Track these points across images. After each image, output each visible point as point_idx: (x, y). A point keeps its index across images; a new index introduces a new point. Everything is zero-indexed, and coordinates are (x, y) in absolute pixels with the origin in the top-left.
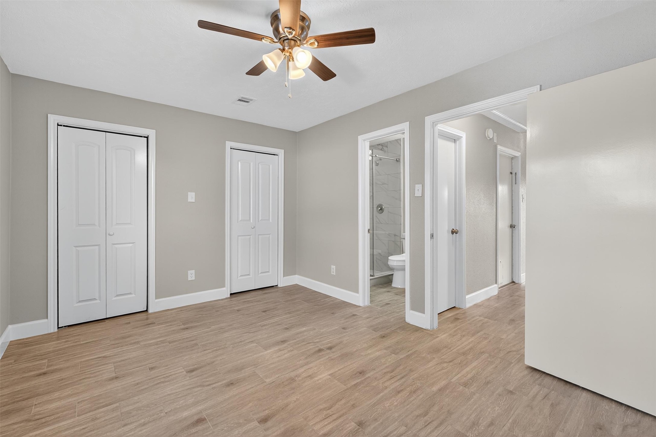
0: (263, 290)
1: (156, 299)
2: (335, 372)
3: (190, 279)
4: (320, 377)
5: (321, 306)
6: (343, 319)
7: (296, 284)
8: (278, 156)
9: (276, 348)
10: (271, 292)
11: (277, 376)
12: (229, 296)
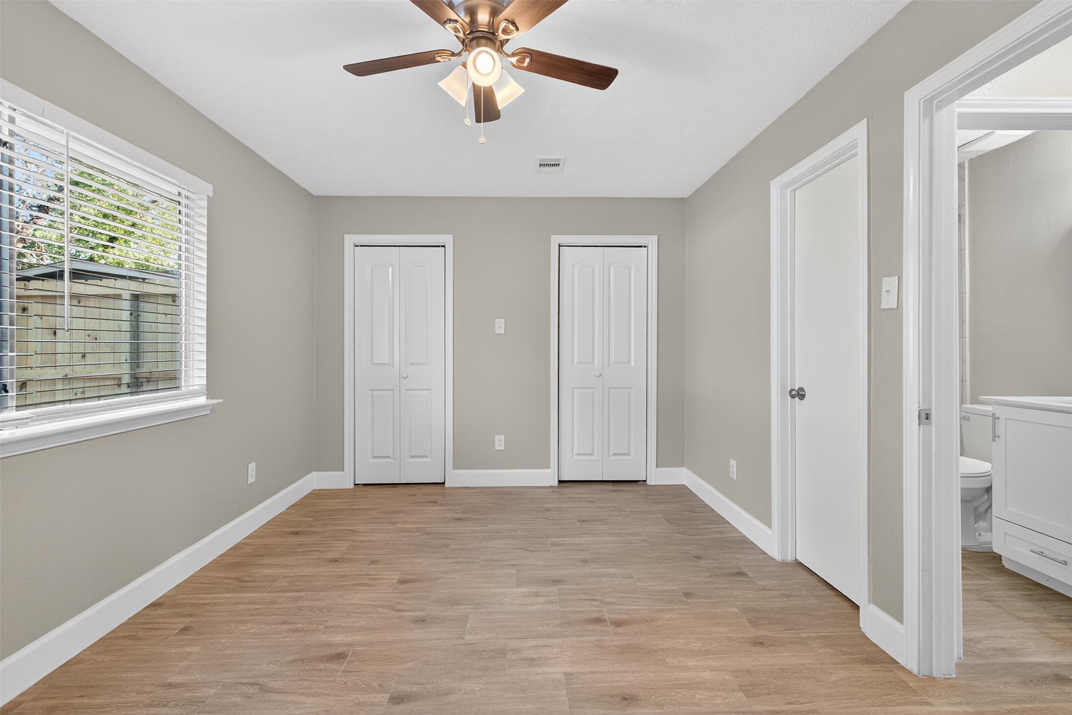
0: (616, 484)
1: (453, 469)
2: (579, 673)
3: (497, 448)
4: (548, 670)
5: (689, 537)
6: (706, 574)
7: (684, 485)
8: (646, 248)
9: (533, 589)
10: (625, 491)
11: (488, 636)
12: (556, 484)
